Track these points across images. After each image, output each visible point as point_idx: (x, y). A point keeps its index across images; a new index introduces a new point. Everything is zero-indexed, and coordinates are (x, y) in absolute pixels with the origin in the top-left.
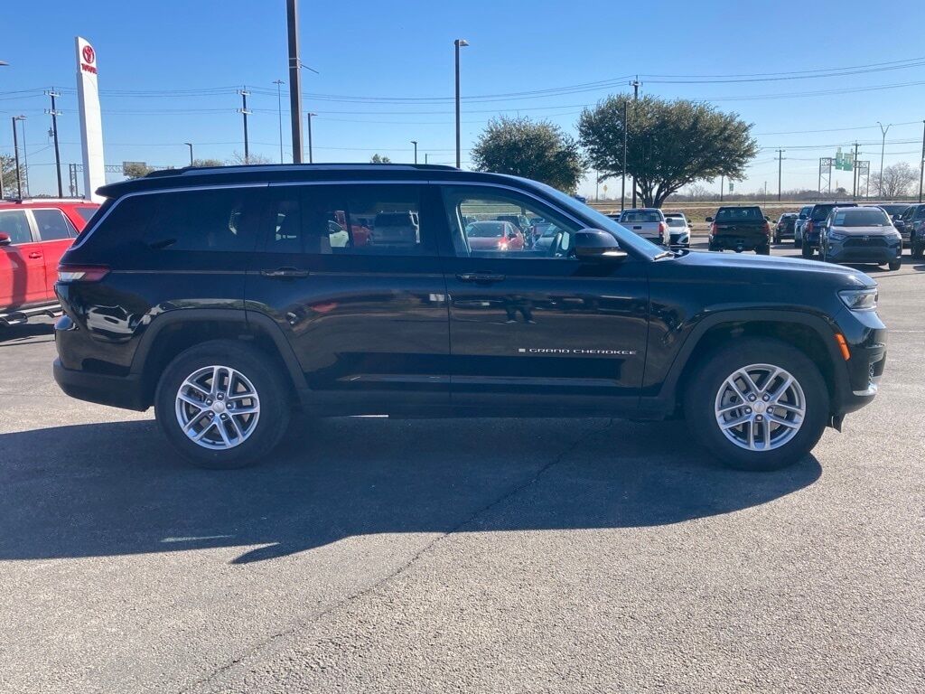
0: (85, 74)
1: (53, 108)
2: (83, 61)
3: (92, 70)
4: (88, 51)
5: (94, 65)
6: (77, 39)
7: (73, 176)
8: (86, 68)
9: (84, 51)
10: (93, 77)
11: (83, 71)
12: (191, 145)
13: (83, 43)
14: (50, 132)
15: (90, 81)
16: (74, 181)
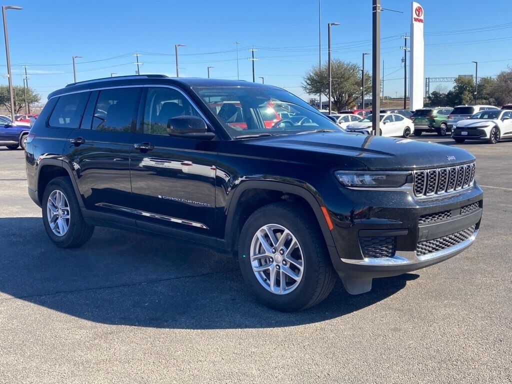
0: (416, 24)
1: (405, 45)
2: (415, 16)
3: (420, 21)
4: (419, 10)
5: (422, 17)
6: (412, 3)
7: (427, 85)
8: (416, 20)
9: (416, 10)
10: (421, 25)
11: (414, 22)
12: (476, 63)
13: (416, 5)
14: (403, 59)
15: (418, 28)
16: (427, 88)
